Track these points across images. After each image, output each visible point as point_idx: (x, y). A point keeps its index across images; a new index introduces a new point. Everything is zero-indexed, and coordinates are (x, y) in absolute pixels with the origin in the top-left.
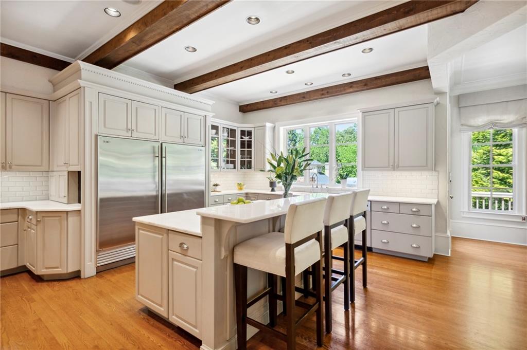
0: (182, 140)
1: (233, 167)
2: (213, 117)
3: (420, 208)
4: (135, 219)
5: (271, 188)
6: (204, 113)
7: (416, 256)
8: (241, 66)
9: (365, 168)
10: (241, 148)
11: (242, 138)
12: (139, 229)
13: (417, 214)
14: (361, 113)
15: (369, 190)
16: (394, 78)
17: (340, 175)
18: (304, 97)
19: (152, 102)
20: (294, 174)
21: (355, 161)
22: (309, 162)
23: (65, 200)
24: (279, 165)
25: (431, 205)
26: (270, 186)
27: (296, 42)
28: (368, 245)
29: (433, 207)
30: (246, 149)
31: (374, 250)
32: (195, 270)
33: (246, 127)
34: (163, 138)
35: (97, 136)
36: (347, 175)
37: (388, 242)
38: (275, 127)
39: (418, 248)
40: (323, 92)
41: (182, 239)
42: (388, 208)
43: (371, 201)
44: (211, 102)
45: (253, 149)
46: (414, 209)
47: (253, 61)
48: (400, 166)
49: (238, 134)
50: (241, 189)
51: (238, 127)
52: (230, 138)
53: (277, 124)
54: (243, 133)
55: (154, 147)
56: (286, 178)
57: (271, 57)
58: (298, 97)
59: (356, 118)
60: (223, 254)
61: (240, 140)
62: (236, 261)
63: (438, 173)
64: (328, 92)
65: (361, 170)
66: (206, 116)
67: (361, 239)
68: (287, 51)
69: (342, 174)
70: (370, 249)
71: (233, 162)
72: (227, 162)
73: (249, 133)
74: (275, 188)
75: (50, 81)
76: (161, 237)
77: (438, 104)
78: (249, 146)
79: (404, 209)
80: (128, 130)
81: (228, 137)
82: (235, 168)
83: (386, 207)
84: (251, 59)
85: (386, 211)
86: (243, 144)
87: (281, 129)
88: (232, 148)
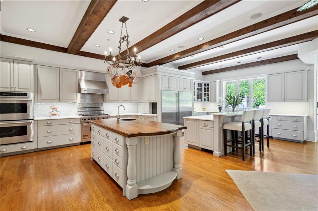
0: (184, 90)
1: (200, 101)
2: (195, 79)
3: (298, 118)
4: (184, 117)
5: (219, 110)
6: (191, 78)
7: (295, 140)
8: (211, 60)
9: (269, 100)
10: (204, 92)
11: (204, 87)
12: (186, 120)
13: (296, 121)
14: (267, 75)
15: (270, 109)
16: (285, 58)
17: (256, 104)
18: (236, 68)
19: (175, 76)
20: (237, 103)
21: (263, 96)
22: (243, 98)
23: (149, 113)
24: (230, 100)
25: (303, 117)
26: (219, 109)
27: (237, 52)
28: (270, 135)
29: (304, 118)
30: (206, 92)
31: (273, 138)
32: (210, 131)
33: (206, 82)
34: (179, 90)
35: (161, 90)
36: (259, 104)
37: (281, 134)
38: (220, 81)
39: (296, 136)
40: (246, 65)
41: (205, 122)
42: (281, 119)
43: (272, 116)
44: (194, 73)
45: (210, 92)
46: (295, 119)
47: (217, 58)
48: (288, 99)
49: (203, 85)
50: (204, 110)
51: (203, 82)
52: (199, 88)
53: (222, 80)
54: (205, 85)
55: (176, 93)
56: (234, 105)
57: (225, 57)
58: (234, 68)
59: (264, 77)
60: (221, 125)
61: (203, 88)
62: (224, 128)
63: (309, 103)
64: (249, 65)
65: (267, 101)
66: (192, 79)
67: (267, 132)
68: (233, 55)
69: (257, 103)
70: (271, 137)
71: (201, 98)
72: (198, 98)
73: (208, 85)
74: (221, 110)
75: (140, 71)
76: (196, 122)
77: (309, 70)
78: (208, 91)
79: (288, 119)
80: (169, 87)
81: (199, 87)
82: (201, 101)
83: (280, 118)
84: (216, 57)
85: (280, 120)
86: (205, 89)
87: (224, 82)
88: (200, 92)
